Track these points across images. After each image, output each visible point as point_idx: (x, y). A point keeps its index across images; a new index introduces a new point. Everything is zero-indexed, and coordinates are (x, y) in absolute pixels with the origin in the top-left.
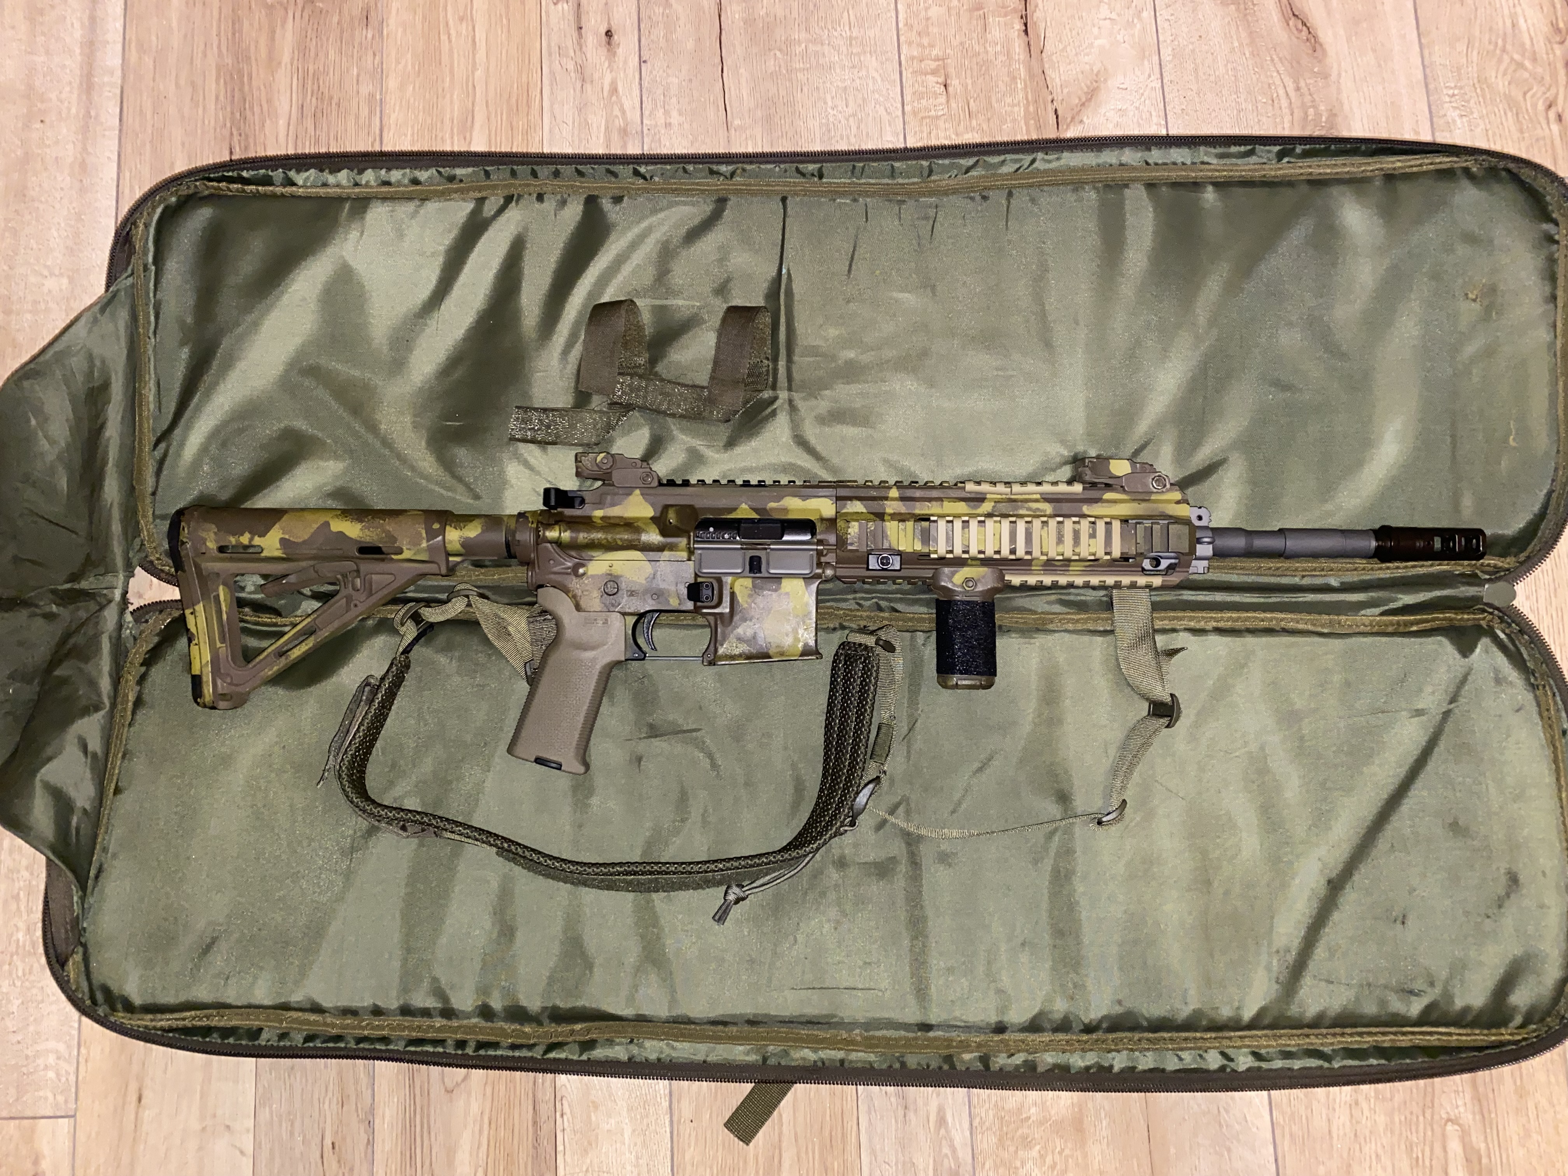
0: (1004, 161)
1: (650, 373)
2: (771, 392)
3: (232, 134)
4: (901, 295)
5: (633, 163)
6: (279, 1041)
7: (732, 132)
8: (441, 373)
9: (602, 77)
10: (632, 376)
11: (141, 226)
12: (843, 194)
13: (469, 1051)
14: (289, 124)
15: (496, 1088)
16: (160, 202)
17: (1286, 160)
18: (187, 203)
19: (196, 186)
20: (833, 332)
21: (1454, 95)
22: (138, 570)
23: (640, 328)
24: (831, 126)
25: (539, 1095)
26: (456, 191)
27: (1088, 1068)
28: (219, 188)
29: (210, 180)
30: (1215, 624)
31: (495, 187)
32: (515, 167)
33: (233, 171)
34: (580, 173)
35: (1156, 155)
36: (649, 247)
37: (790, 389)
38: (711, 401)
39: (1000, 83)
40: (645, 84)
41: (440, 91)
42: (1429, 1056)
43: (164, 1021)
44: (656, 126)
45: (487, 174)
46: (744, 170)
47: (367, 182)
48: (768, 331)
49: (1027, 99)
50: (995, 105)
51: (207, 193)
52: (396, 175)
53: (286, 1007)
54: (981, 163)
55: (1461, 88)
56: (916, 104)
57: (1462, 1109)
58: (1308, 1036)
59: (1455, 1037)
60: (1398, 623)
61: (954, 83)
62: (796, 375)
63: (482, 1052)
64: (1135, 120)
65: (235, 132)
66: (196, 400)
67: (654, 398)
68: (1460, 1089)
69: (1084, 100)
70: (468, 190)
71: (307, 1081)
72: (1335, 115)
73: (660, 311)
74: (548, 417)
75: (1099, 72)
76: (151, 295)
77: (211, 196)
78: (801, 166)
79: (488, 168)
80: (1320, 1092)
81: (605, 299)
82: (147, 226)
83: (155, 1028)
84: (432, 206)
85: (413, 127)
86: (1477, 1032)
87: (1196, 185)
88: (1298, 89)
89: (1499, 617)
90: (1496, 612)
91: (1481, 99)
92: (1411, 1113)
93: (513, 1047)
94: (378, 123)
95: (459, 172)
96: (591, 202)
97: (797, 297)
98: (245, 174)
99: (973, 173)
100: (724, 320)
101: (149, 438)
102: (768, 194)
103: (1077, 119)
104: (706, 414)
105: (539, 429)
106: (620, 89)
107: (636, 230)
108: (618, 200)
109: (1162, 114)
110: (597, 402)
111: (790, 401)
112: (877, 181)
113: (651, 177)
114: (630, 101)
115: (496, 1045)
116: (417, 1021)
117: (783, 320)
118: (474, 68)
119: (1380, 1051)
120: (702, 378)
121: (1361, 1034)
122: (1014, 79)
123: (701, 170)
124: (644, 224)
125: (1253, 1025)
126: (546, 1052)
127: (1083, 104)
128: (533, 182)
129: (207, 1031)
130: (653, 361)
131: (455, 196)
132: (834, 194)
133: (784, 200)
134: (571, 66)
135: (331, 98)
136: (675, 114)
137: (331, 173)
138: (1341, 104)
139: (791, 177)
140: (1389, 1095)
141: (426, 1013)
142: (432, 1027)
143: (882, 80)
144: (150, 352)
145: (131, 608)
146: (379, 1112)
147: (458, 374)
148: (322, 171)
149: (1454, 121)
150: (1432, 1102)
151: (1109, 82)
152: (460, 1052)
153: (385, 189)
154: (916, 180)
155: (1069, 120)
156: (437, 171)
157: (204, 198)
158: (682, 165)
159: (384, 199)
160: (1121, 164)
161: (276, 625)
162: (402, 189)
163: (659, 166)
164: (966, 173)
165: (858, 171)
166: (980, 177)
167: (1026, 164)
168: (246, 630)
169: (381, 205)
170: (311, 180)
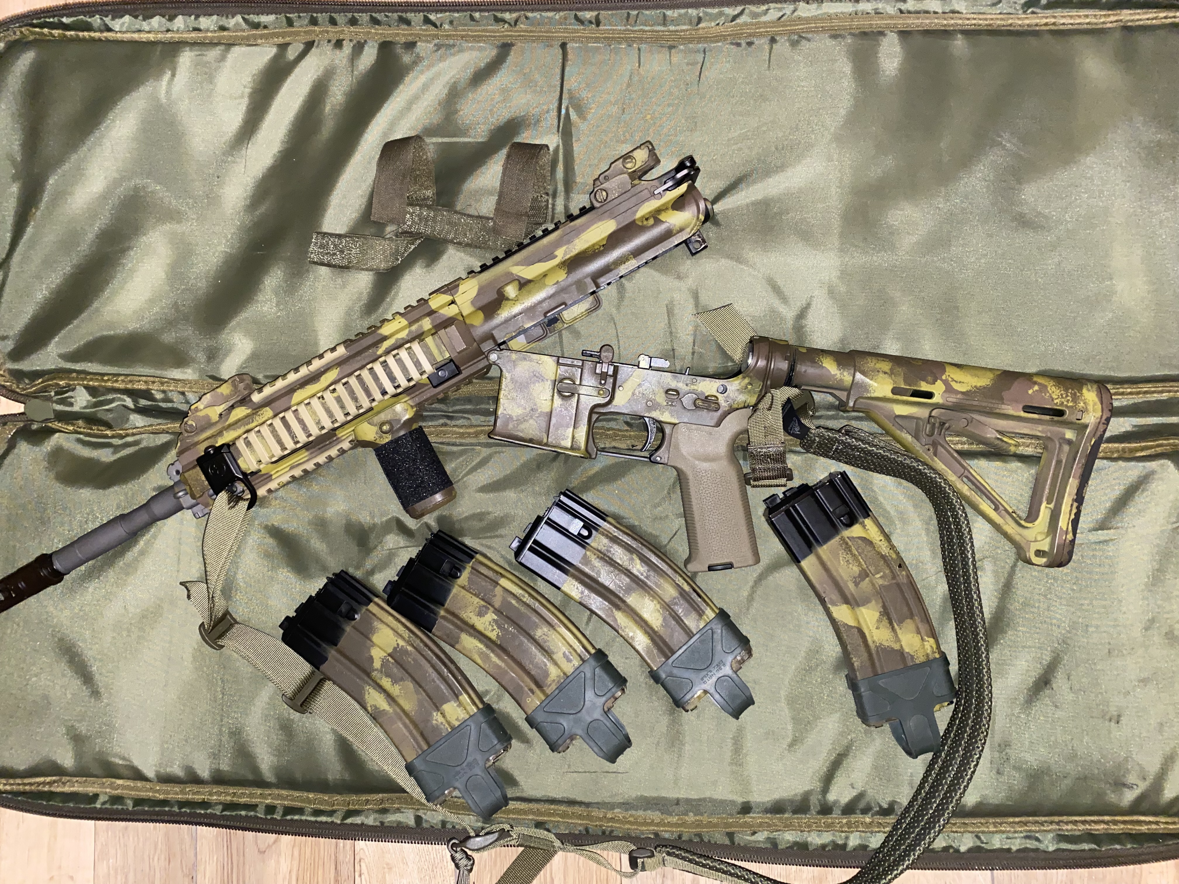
0: (768, 10)
1: (439, 205)
4: (670, 137)
5: (423, 11)
6: (112, 805)
10: (421, 206)
12: (618, 40)
13: (278, 816)
15: (303, 848)
17: (1030, 10)
18: (14, 48)
19: (21, 32)
25: (341, 857)
26: (261, 37)
27: (824, 847)
28: (43, 34)
29: (35, 26)
31: (297, 34)
32: (315, 15)
33: (54, 17)
34: (376, 22)
35: (910, 4)
42: (1138, 843)
45: (290, 23)
46: (526, 17)
47: (178, 28)
48: (548, 168)
51: (31, 38)
52: (204, 22)
54: (747, 11)
59: (1163, 826)
60: (1123, 449)
63: (288, 818)
70: (272, 36)
71: (138, 838)
74: (341, 242)
77: (35, 41)
78: (580, 14)
79: (288, 15)
81: (397, 136)
83: (6, 792)
84: (237, 51)
87: (946, 33)
93: (316, 813)
95: (264, 18)
96: (386, 47)
98: (65, 20)
99: (740, 20)
102: (548, 41)
105: (334, 254)
108: (410, 45)
112: (650, 28)
113: (441, 25)
116: (232, 789)
117: (561, 158)
119: (1091, 837)
121: (1075, 823)
123: (487, 18)
124: (434, 69)
126: (345, 818)
128: (330, 28)
130: (442, 195)
131: (259, 41)
132: (611, 40)
133: (563, 46)
137: (144, 19)
139: (570, 24)
142: (244, 793)
146: (201, 868)
147: (262, 209)
148: (136, 17)
152: (270, 819)
153: (194, 35)
154: (684, 27)
156: (243, 18)
157: (30, 42)
158: (469, 13)
159: (194, 44)
160: (877, 13)
161: (106, 436)
162: (209, 34)
163: (447, 14)
164: (732, 21)
165: (632, 20)
166: (746, 24)
167: (788, 13)
168: (79, 441)
169: (191, 50)
170: (126, 25)
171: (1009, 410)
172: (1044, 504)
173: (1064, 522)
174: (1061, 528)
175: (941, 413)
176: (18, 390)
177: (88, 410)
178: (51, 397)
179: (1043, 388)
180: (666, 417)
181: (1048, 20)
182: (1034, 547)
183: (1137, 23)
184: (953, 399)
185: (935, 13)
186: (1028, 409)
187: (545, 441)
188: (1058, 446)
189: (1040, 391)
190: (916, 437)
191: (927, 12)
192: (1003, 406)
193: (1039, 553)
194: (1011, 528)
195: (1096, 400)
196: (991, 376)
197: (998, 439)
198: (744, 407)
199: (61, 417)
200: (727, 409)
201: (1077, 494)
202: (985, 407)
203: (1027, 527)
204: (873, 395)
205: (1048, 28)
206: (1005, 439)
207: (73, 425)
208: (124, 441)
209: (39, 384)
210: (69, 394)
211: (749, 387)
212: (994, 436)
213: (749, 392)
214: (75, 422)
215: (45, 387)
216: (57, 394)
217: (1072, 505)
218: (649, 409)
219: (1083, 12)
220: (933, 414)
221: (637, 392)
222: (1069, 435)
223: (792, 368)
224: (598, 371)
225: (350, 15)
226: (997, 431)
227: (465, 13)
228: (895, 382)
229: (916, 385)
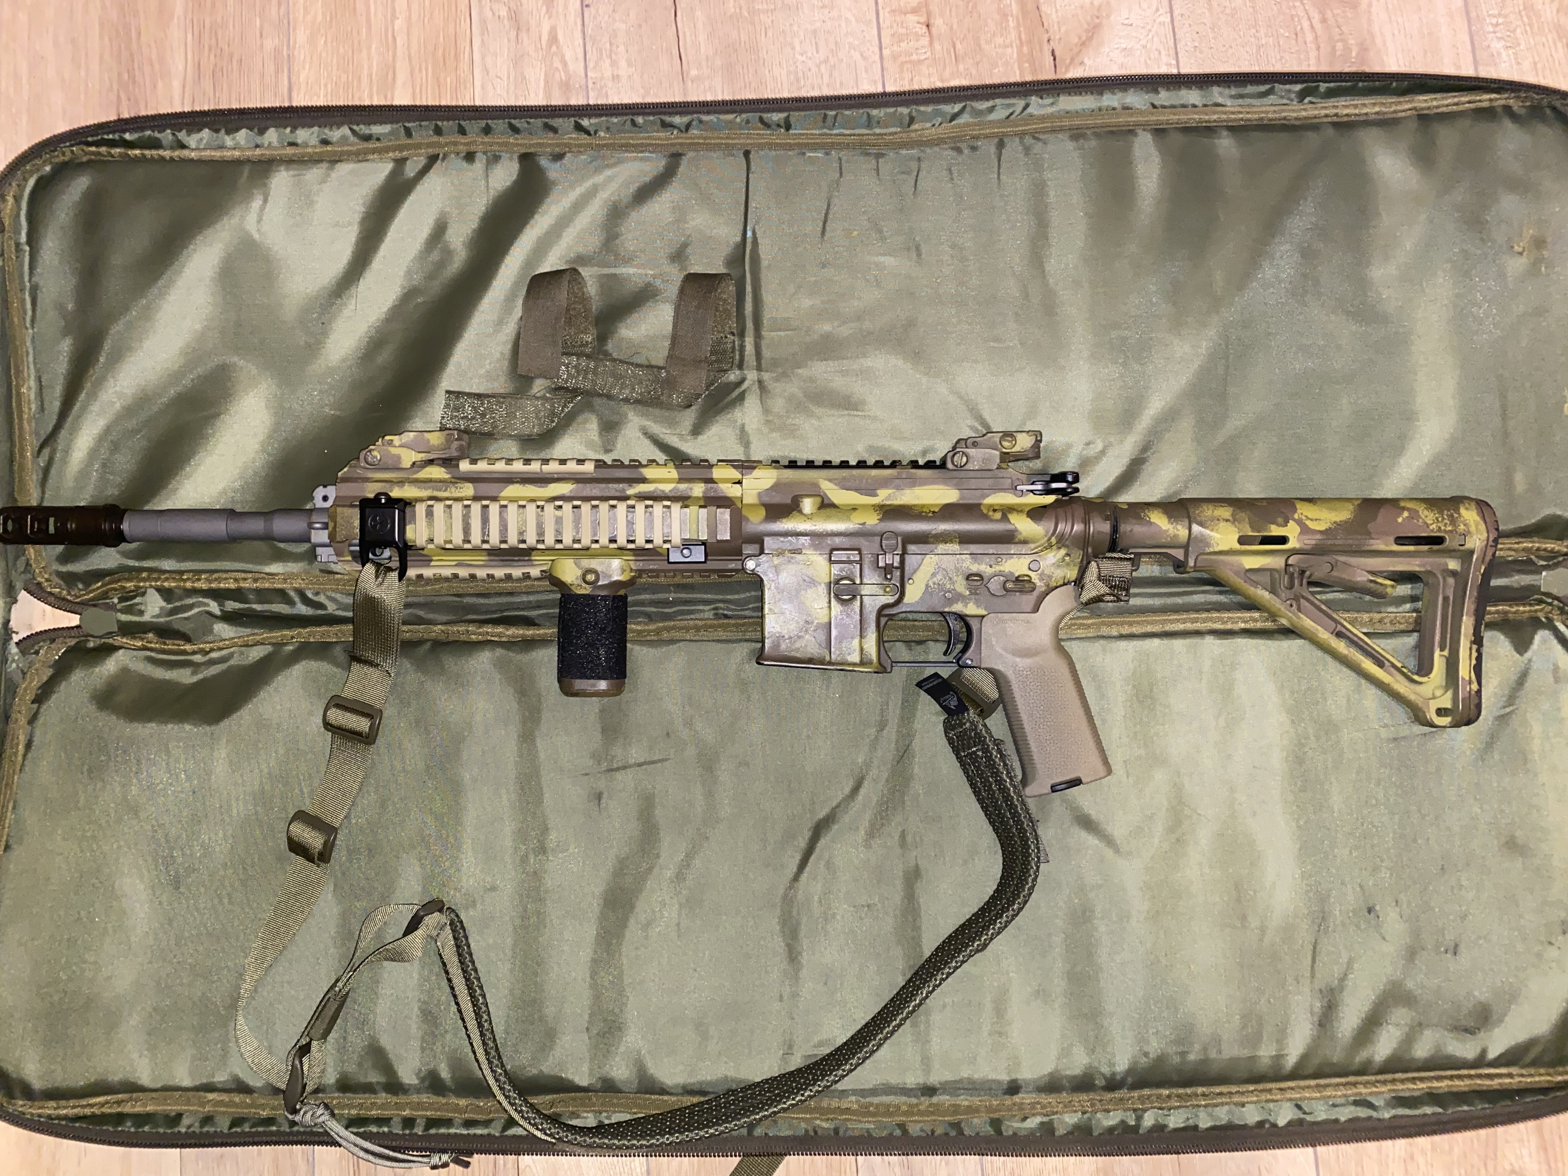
0: (994, 107)
1: (599, 352)
2: (738, 372)
3: (119, 97)
4: (882, 259)
5: (573, 116)
6: (202, 1127)
7: (689, 83)
8: (362, 358)
9: (539, 24)
10: (579, 355)
11: (10, 200)
12: (815, 147)
13: (419, 1130)
14: (184, 87)
16: (31, 173)
17: (1308, 100)
18: (63, 171)
19: (72, 151)
20: (807, 303)
21: (1497, 25)
22: (23, 595)
23: (584, 299)
24: (800, 74)
26: (374, 151)
27: (1112, 1129)
28: (99, 154)
29: (90, 144)
30: (1243, 626)
31: (418, 146)
32: (439, 123)
33: (114, 132)
34: (515, 130)
35: (1164, 97)
36: (595, 211)
37: (759, 368)
38: (670, 384)
39: (989, 21)
40: (589, 31)
41: (356, 42)
42: (1489, 1102)
43: (68, 1109)
44: (602, 78)
45: (408, 133)
46: (701, 122)
47: (270, 143)
48: (733, 301)
49: (1020, 39)
50: (984, 46)
51: (85, 159)
52: (303, 135)
53: (209, 1088)
54: (968, 109)
55: (1506, 16)
56: (895, 48)
57: (1527, 1159)
58: (1355, 1084)
59: (1517, 1079)
61: (938, 23)
62: (766, 353)
63: (433, 1131)
64: (1142, 60)
65: (123, 96)
66: (82, 396)
67: (603, 382)
68: (1525, 1138)
69: (1084, 38)
70: (387, 150)
72: (1366, 50)
73: (609, 282)
74: (483, 404)
75: (1100, 6)
76: (26, 278)
77: (89, 162)
78: (765, 116)
79: (407, 125)
80: (1370, 1147)
81: (545, 268)
82: (17, 199)
83: (59, 1118)
84: (344, 169)
85: (326, 86)
86: (1542, 1071)
87: (1210, 130)
88: (1324, 21)
89: (1559, 608)
90: (1556, 603)
91: (1528, 28)
92: (1472, 1166)
93: (468, 1124)
94: (286, 82)
95: (377, 129)
96: (527, 160)
97: (764, 263)
98: (127, 136)
99: (961, 120)
100: (682, 291)
101: (31, 444)
102: (729, 148)
103: (1076, 61)
104: (664, 398)
105: (473, 418)
106: (560, 37)
107: (579, 191)
108: (558, 157)
109: (1172, 52)
110: (539, 386)
111: (760, 382)
112: (852, 132)
113: (596, 132)
114: (571, 51)
115: (448, 1123)
116: (359, 1099)
117: (749, 288)
118: (394, 17)
119: (1433, 1098)
120: (659, 357)
121: (1413, 1080)
122: (1005, 16)
123: (653, 123)
124: (588, 184)
125: (1295, 1074)
126: (504, 1128)
127: (1083, 44)
128: (461, 139)
129: (120, 1118)
130: (602, 339)
131: (371, 157)
132: (803, 148)
133: (747, 154)
134: (504, 13)
135: (231, 56)
136: (623, 64)
137: (228, 133)
138: (1372, 36)
139: (754, 129)
140: (1447, 1147)
141: (369, 1089)
142: (375, 1103)
143: (857, 21)
144: (28, 344)
145: (16, 638)
147: (380, 359)
148: (217, 131)
149: (1499, 54)
150: (1495, 1155)
151: (1112, 18)
152: (407, 1132)
153: (290, 151)
154: (894, 130)
155: (1068, 61)
156: (351, 129)
157: (81, 164)
158: (630, 117)
159: (290, 162)
160: (1126, 108)
161: (184, 652)
162: (310, 150)
163: (603, 118)
164: (951, 121)
165: (829, 121)
166: (967, 125)
167: (1019, 109)
168: (150, 660)
169: (287, 170)
170: (205, 141)
171: (1379, 545)
172: (1437, 653)
173: (1465, 670)
174: (1463, 679)
175: (1300, 560)
176: (69, 597)
177: (162, 620)
178: (114, 605)
179: (1414, 514)
180: (971, 609)
181: (1327, 112)
182: (1433, 706)
183: (1436, 111)
184: (1310, 541)
185: (1194, 106)
186: (1400, 541)
187: (828, 658)
188: (1441, 581)
189: (1410, 518)
190: (1273, 591)
191: (1184, 106)
192: (1372, 541)
193: (1440, 712)
194: (1401, 686)
195: (1478, 518)
196: (1351, 507)
197: (1372, 581)
198: (1064, 584)
199: (128, 630)
200: (1043, 589)
201: (1474, 635)
202: (1351, 546)
203: (1420, 683)
204: (1217, 549)
205: (1329, 120)
206: (1380, 580)
207: (142, 639)
208: (207, 658)
209: (98, 588)
210: (138, 600)
211: (1067, 558)
212: (1365, 579)
213: (1068, 564)
214: (143, 636)
215: (106, 592)
216: (121, 600)
217: (1471, 649)
218: (950, 602)
219: (1368, 100)
220: (1290, 562)
221: (931, 584)
222: (1453, 565)
223: (1115, 529)
224: (881, 564)
225: (483, 123)
226: (1369, 572)
227: (625, 118)
228: (1240, 530)
229: (1266, 530)
